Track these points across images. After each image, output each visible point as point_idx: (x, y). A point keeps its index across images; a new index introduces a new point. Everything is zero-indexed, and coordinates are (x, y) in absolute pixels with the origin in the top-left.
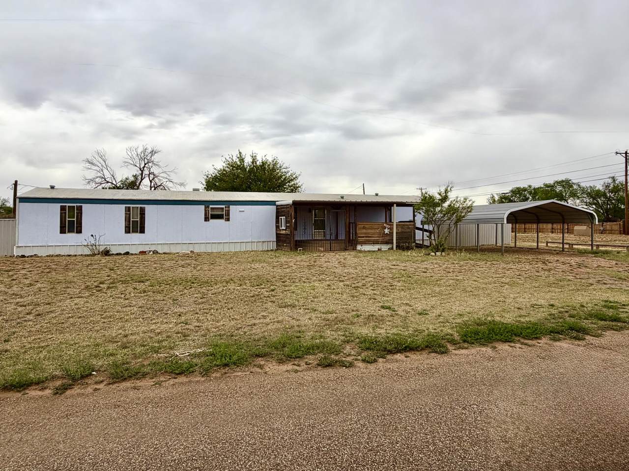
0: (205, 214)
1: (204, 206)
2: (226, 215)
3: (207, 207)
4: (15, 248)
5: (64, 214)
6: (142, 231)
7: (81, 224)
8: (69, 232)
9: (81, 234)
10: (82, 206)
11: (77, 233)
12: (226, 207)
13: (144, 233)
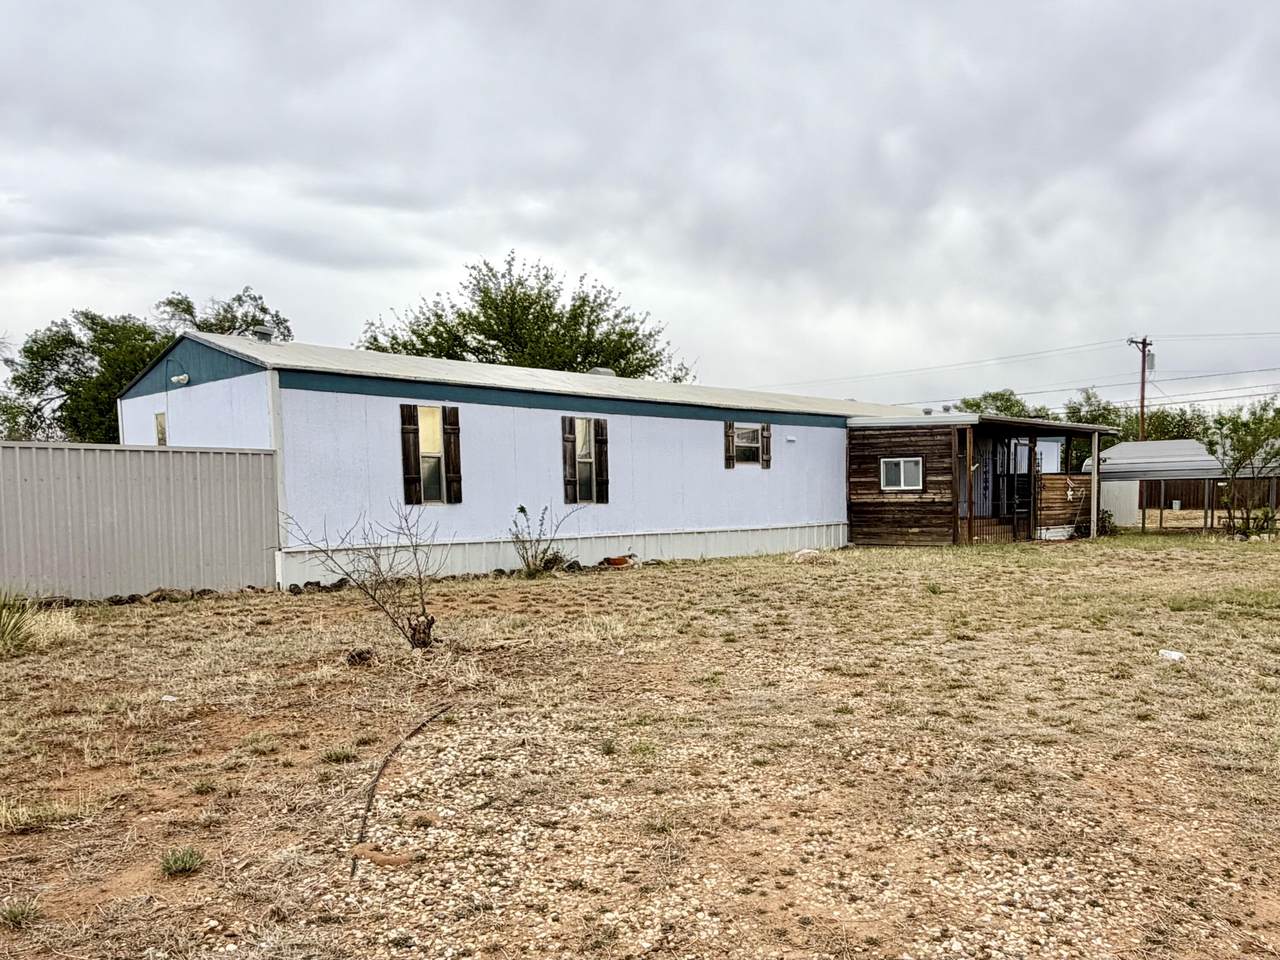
0: (727, 450)
1: (722, 423)
2: (763, 453)
3: (729, 427)
4: (278, 555)
5: (411, 435)
6: (603, 498)
7: (457, 470)
8: (429, 498)
9: (458, 506)
10: (456, 410)
11: (450, 501)
12: (763, 429)
13: (607, 502)
